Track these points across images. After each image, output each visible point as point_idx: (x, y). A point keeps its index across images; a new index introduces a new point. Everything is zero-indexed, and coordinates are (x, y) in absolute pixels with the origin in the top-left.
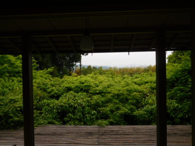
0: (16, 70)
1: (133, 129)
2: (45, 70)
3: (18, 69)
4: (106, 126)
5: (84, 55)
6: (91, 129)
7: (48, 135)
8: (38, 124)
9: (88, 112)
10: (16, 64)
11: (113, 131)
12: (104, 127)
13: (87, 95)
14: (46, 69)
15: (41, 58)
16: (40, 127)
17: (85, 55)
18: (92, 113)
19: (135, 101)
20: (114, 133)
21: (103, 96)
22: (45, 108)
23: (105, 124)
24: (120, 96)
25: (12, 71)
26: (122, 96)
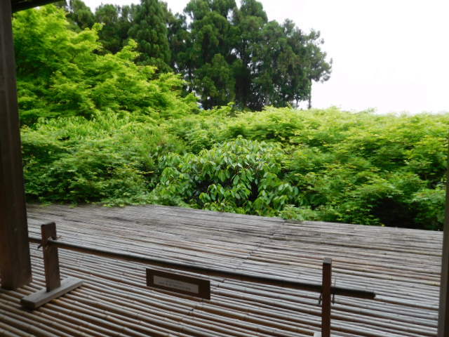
0: (135, 96)
1: (393, 237)
2: (214, 110)
3: (141, 94)
4: (305, 222)
5: (319, 82)
6: (255, 224)
7: (138, 223)
8: (134, 200)
9: (268, 184)
10: (137, 85)
11: (318, 234)
12: (299, 222)
13: (283, 148)
14: (216, 107)
15: (215, 88)
16: (135, 206)
17: (322, 82)
18: (280, 188)
19: (425, 163)
20: (319, 240)
21: (325, 151)
22: (167, 172)
23: (304, 216)
24: (379, 148)
25: (126, 99)
26: (384, 149)
